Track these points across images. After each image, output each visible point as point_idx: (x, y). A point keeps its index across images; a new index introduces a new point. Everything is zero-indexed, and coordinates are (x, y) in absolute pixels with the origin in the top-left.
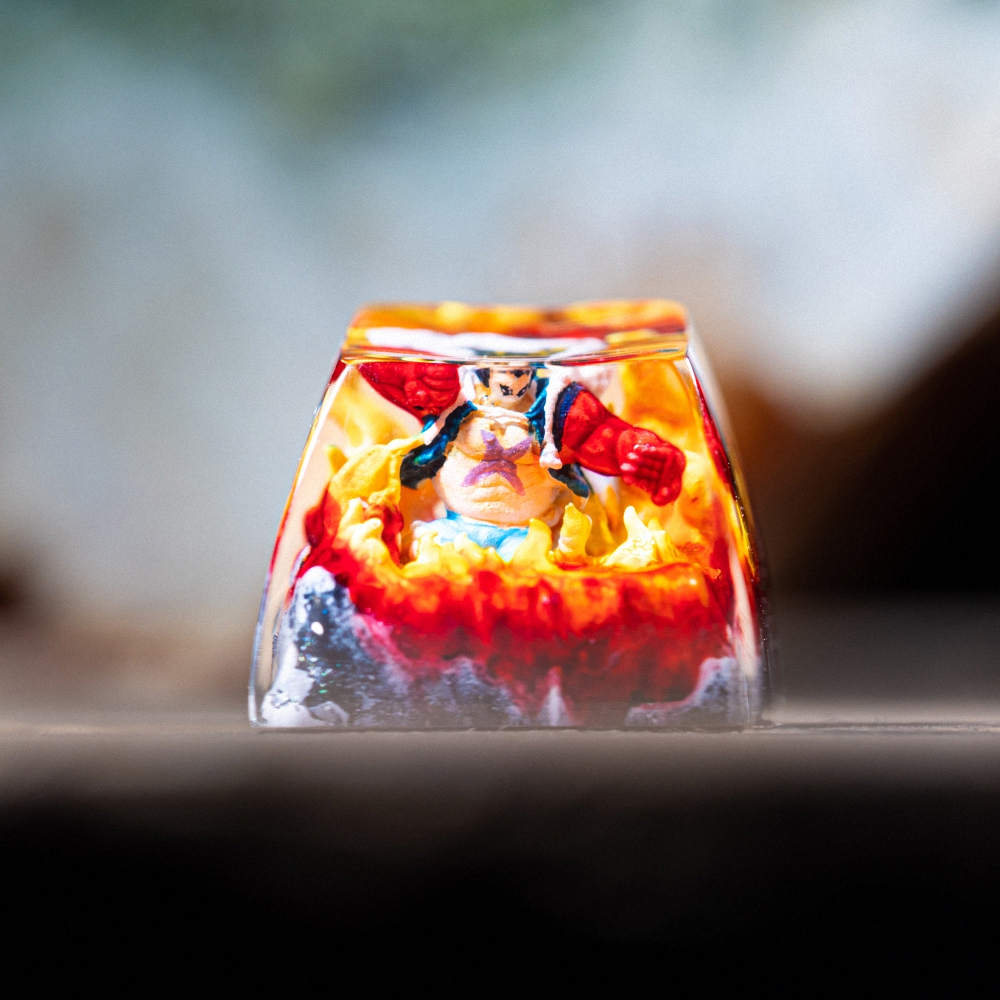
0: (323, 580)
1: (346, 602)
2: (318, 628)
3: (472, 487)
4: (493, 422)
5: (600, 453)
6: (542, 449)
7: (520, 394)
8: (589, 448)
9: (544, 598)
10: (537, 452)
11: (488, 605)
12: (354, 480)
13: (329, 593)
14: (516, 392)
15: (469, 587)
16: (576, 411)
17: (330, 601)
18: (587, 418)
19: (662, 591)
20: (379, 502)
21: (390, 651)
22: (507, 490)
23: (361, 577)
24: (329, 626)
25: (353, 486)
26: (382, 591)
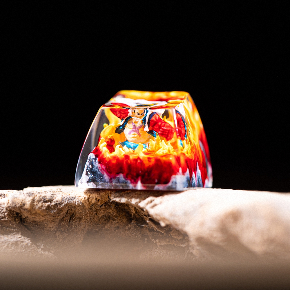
0: (93, 156)
1: (97, 161)
2: (91, 166)
3: (130, 135)
4: (135, 121)
5: (157, 128)
6: (145, 127)
7: (141, 114)
8: (155, 127)
9: (139, 161)
10: (144, 128)
11: (127, 162)
12: (105, 133)
13: (93, 159)
14: (140, 114)
15: (123, 158)
16: (153, 118)
17: (94, 160)
18: (155, 120)
19: (164, 161)
20: (110, 138)
21: (105, 172)
22: (137, 136)
23: (101, 155)
24: (93, 166)
25: (105, 134)
26: (105, 159)
